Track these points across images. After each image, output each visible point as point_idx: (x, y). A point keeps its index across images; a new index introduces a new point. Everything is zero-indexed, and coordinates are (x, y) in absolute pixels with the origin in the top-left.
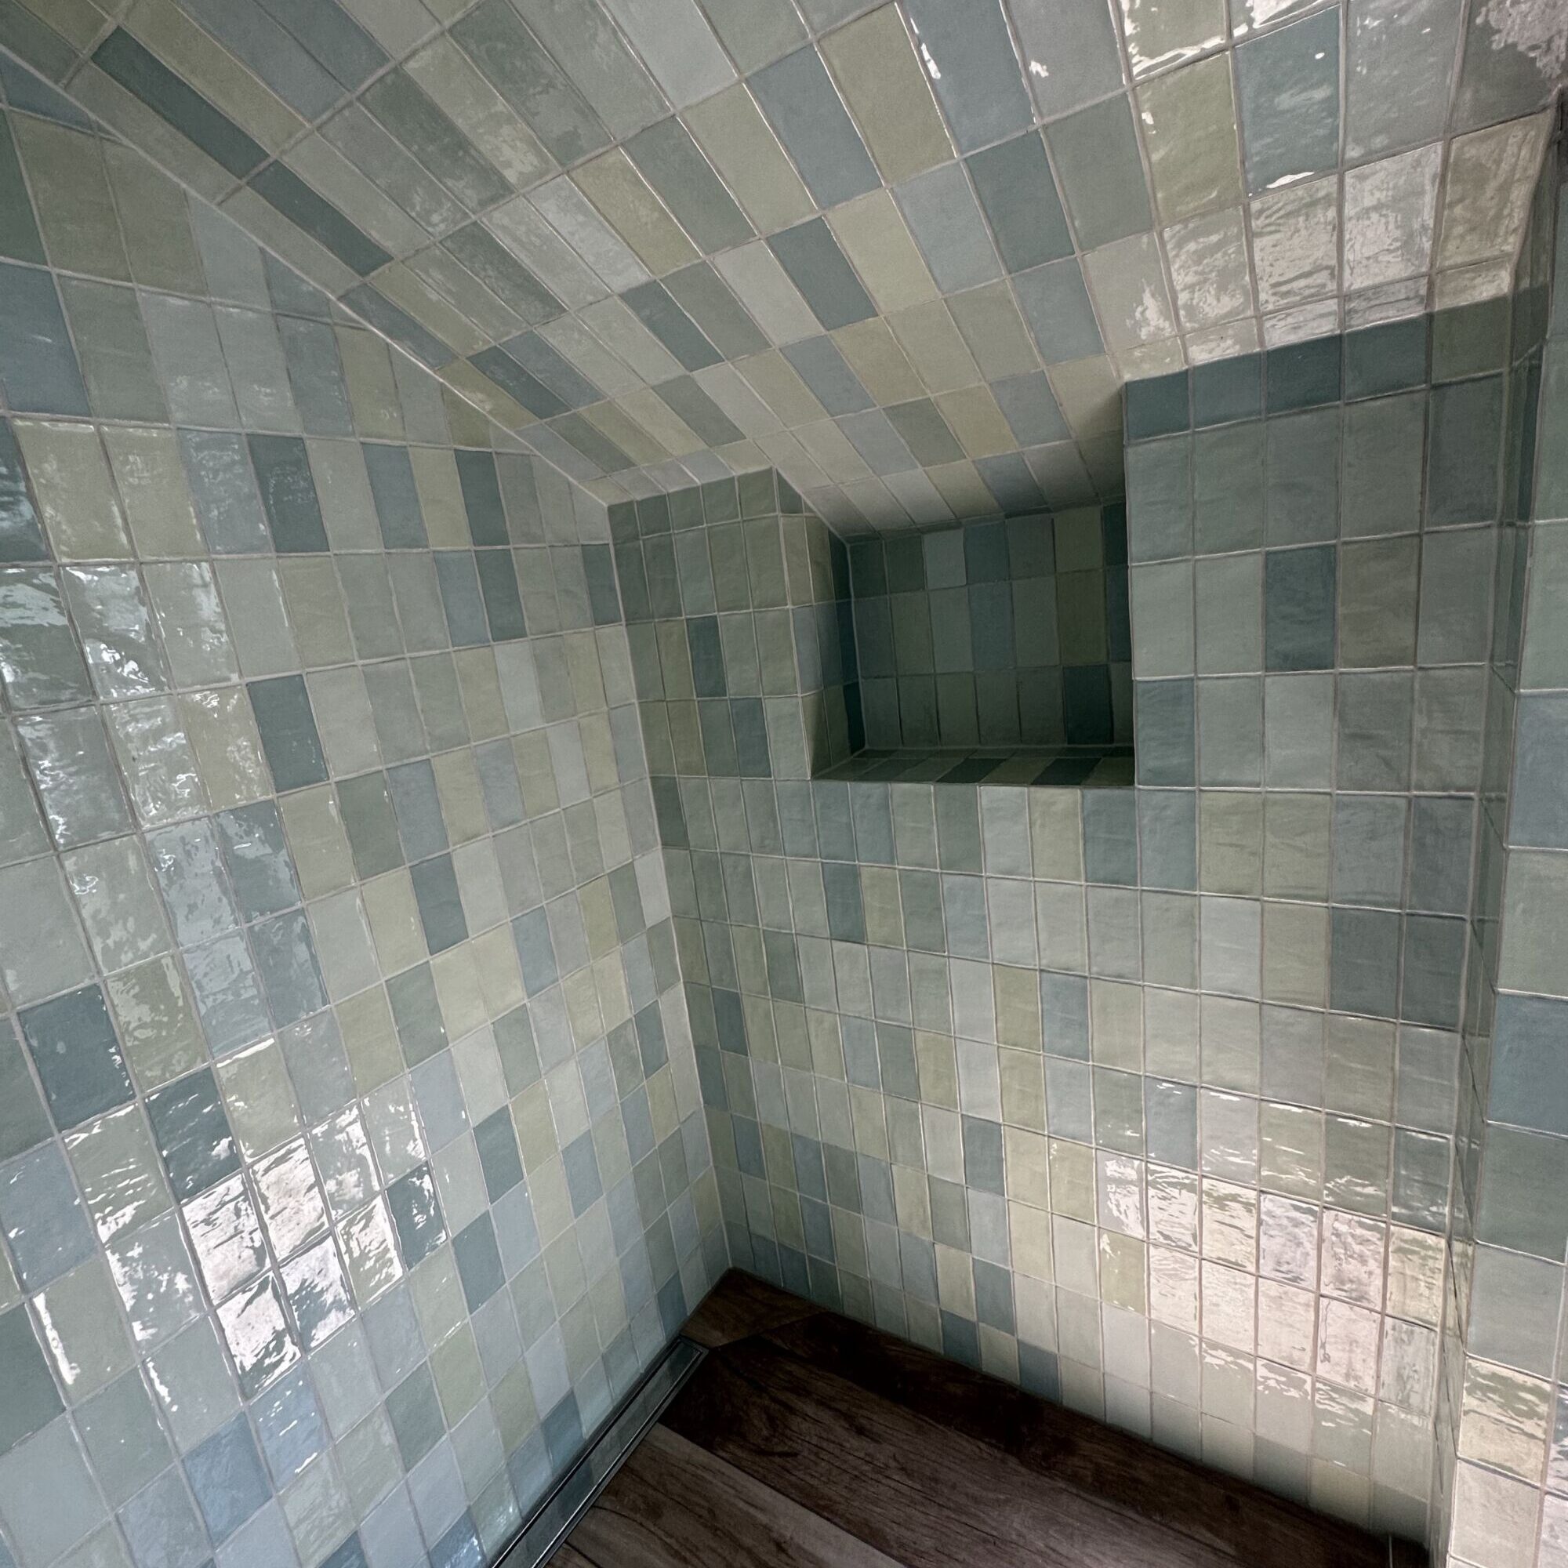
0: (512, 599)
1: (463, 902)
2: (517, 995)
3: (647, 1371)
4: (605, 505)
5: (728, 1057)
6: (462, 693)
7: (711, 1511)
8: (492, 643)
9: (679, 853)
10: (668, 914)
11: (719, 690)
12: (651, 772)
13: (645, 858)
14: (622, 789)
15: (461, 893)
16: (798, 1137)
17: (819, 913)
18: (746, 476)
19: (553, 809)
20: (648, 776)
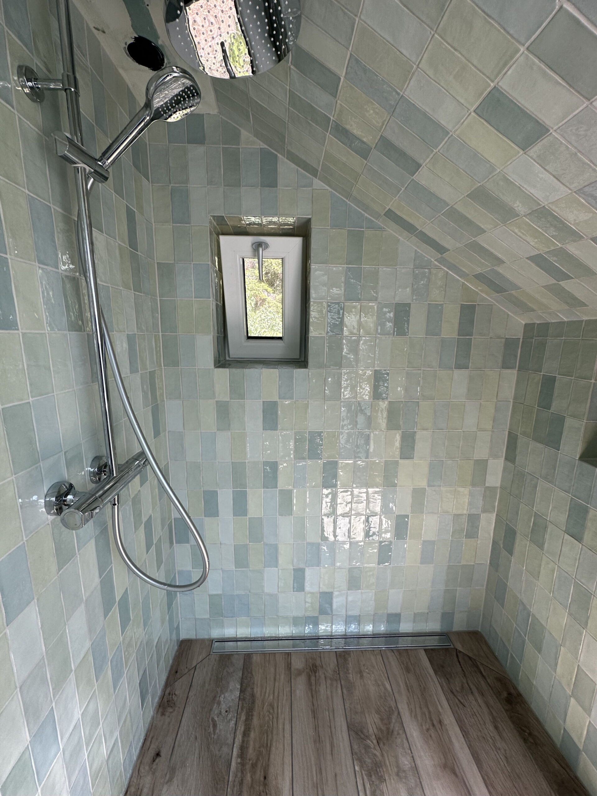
0: (468, 355)
1: (415, 448)
2: (423, 484)
3: (429, 633)
4: (524, 323)
5: (504, 553)
6: (437, 383)
7: (424, 688)
8: (454, 369)
9: (510, 464)
10: (498, 485)
11: (548, 407)
12: (509, 429)
13: (494, 460)
14: (493, 431)
15: (416, 445)
16: (523, 603)
17: (563, 518)
18: (590, 321)
19: (459, 429)
20: (507, 430)
